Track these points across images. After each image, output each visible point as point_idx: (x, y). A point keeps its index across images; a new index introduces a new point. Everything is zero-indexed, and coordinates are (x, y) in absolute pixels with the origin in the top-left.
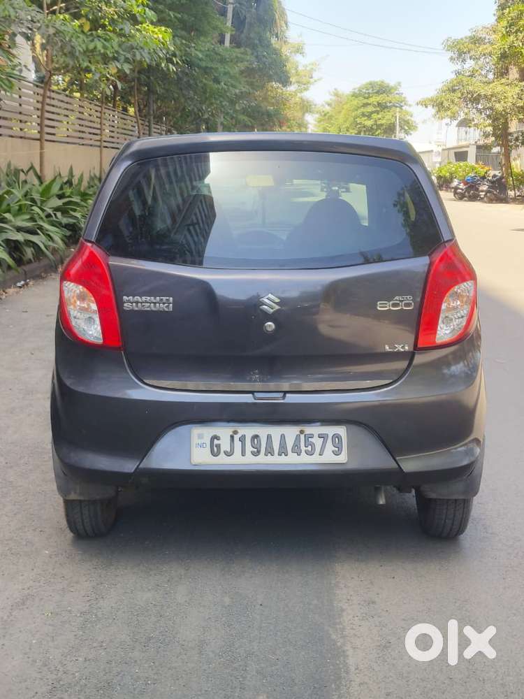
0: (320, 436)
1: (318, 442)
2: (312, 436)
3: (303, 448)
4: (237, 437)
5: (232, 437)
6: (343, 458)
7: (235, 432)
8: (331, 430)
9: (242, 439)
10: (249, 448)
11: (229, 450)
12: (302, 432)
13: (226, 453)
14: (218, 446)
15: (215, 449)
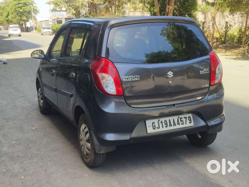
0: (184, 118)
1: (184, 120)
2: (182, 118)
3: (180, 123)
4: (160, 122)
5: (158, 122)
6: (192, 124)
7: (159, 120)
8: (187, 116)
9: (162, 122)
10: (164, 125)
11: (158, 127)
12: (179, 117)
13: (157, 128)
14: (155, 126)
15: (154, 127)
